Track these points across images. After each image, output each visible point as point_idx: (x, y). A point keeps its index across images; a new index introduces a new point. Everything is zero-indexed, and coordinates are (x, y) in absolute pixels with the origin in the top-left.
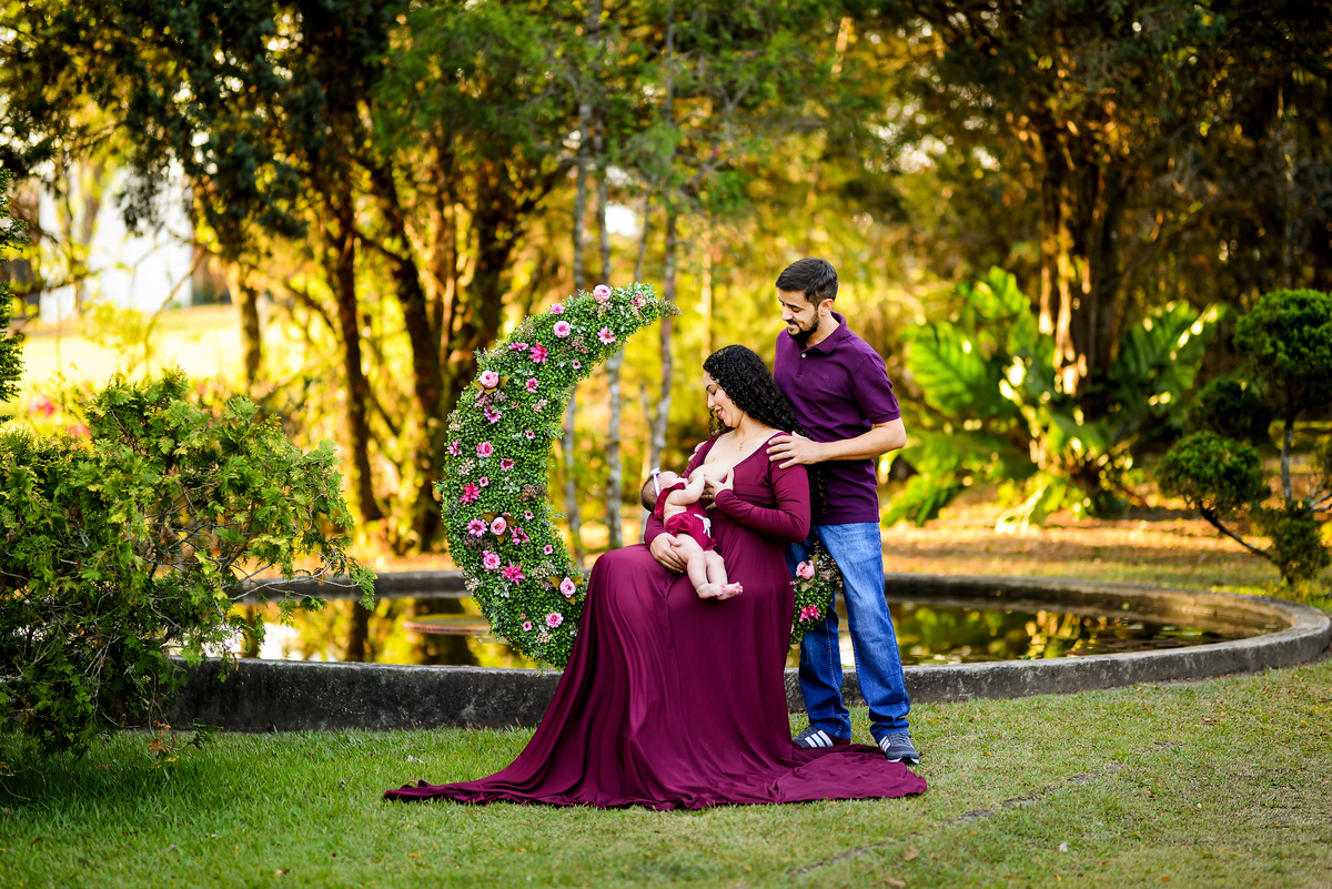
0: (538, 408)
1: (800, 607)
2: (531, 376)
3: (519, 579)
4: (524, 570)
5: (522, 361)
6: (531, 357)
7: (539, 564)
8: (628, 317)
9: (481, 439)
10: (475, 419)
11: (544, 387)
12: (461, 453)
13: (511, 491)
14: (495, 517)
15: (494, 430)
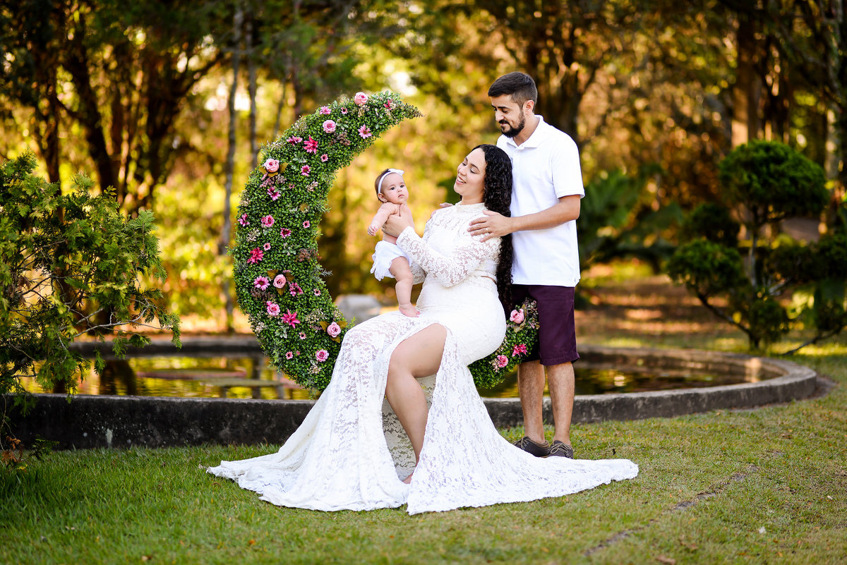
0: (311, 188)
1: (513, 345)
2: (305, 164)
3: (295, 323)
4: (299, 316)
5: (297, 151)
6: (305, 148)
7: (310, 312)
8: (381, 117)
9: (265, 213)
10: (260, 197)
11: (316, 172)
12: (248, 223)
13: (289, 254)
14: (277, 274)
15: (275, 206)
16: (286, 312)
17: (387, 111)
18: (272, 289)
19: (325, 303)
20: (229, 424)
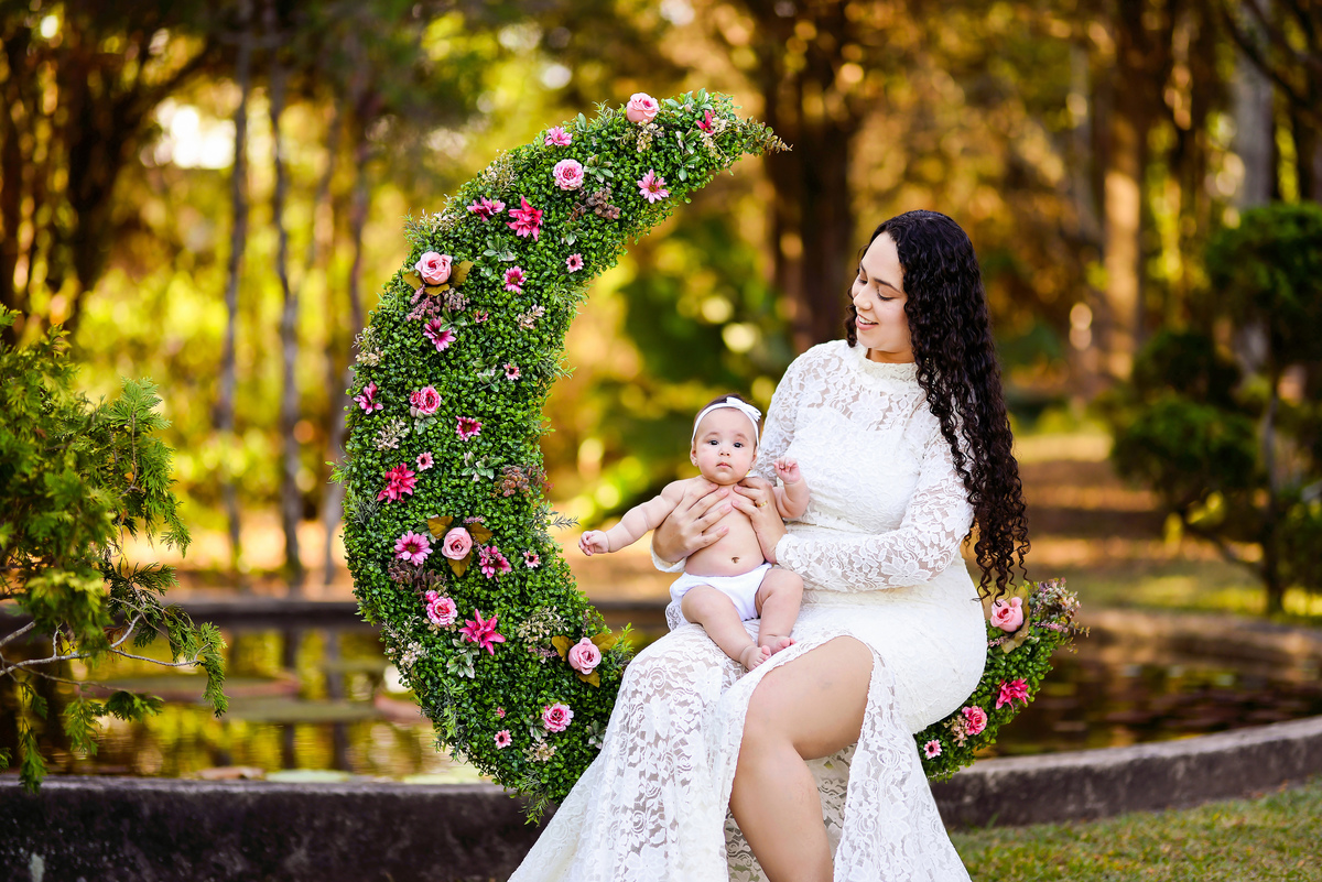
0: (527, 322)
1: (997, 682)
2: (512, 264)
3: (494, 643)
4: (503, 626)
5: (493, 234)
6: (513, 226)
7: (529, 614)
8: (691, 151)
9: (419, 382)
10: (408, 343)
11: (539, 283)
12: (380, 406)
13: (476, 479)
14: (450, 527)
15: (444, 364)
16: (470, 616)
17: (705, 136)
18: (437, 563)
19: (563, 592)
20: (306, 840)
